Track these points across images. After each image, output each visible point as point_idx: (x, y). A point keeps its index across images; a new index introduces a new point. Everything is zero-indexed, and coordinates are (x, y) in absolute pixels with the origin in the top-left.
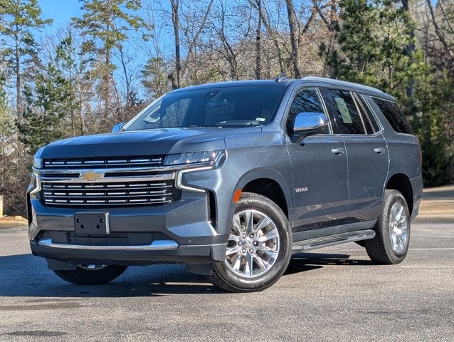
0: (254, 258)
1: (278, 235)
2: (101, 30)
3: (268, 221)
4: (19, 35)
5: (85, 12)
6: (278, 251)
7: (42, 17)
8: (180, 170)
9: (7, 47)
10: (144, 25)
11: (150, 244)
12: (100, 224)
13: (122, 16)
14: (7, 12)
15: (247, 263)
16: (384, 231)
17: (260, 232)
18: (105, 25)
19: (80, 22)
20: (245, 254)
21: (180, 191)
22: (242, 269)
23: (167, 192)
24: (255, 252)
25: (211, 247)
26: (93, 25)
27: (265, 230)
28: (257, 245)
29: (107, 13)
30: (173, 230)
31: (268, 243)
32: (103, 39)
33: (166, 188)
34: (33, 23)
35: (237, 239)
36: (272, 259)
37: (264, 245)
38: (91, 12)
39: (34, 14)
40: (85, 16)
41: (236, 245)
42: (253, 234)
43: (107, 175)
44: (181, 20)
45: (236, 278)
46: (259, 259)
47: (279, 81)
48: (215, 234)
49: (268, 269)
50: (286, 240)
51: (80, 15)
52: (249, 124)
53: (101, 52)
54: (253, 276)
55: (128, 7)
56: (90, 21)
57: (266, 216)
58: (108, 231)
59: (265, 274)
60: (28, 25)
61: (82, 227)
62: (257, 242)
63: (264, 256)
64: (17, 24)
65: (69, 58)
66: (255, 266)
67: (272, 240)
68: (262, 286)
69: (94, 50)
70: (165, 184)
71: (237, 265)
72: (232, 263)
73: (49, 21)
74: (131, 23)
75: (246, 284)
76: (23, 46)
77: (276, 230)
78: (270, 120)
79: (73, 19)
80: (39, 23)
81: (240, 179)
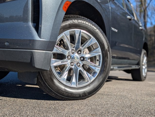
0: (80, 70)
1: (101, 54)
3: (93, 41)
6: (100, 66)
15: (74, 75)
17: (87, 50)
20: (73, 67)
22: (69, 79)
24: (81, 65)
27: (90, 49)
28: (83, 60)
31: (92, 59)
35: (66, 53)
36: (95, 73)
37: (89, 60)
41: (65, 58)
42: (80, 51)
45: (63, 87)
46: (85, 72)
49: (92, 81)
50: (108, 58)
54: (78, 86)
57: (92, 37)
59: (89, 85)
62: (83, 57)
63: (89, 70)
66: (81, 77)
67: (95, 57)
68: (86, 95)
71: (65, 75)
72: (60, 74)
75: (72, 93)
77: (99, 49)
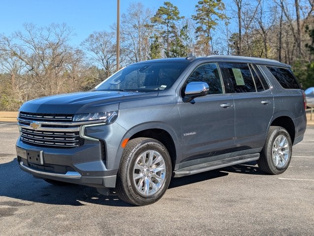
2: (205, 21)
4: (169, 24)
5: (198, 12)
7: (180, 16)
8: (83, 125)
9: (163, 30)
10: (226, 17)
11: (65, 174)
12: (37, 157)
13: (215, 14)
14: (164, 13)
15: (146, 185)
16: (268, 155)
18: (207, 19)
19: (195, 17)
21: (84, 139)
23: (76, 140)
25: (103, 179)
26: (201, 19)
29: (208, 12)
30: (77, 166)
32: (206, 25)
33: (75, 137)
34: (176, 18)
38: (201, 12)
39: (176, 14)
40: (198, 14)
43: (43, 126)
44: (242, 15)
47: (188, 58)
48: (106, 170)
51: (195, 14)
52: (157, 89)
53: (205, 31)
55: (218, 9)
56: (200, 16)
58: (42, 163)
60: (173, 19)
61: (30, 158)
64: (168, 19)
65: (186, 35)
69: (202, 31)
70: (74, 134)
73: (183, 17)
74: (220, 17)
76: (170, 29)
78: (169, 87)
79: (192, 16)
80: (178, 18)
81: (128, 131)
